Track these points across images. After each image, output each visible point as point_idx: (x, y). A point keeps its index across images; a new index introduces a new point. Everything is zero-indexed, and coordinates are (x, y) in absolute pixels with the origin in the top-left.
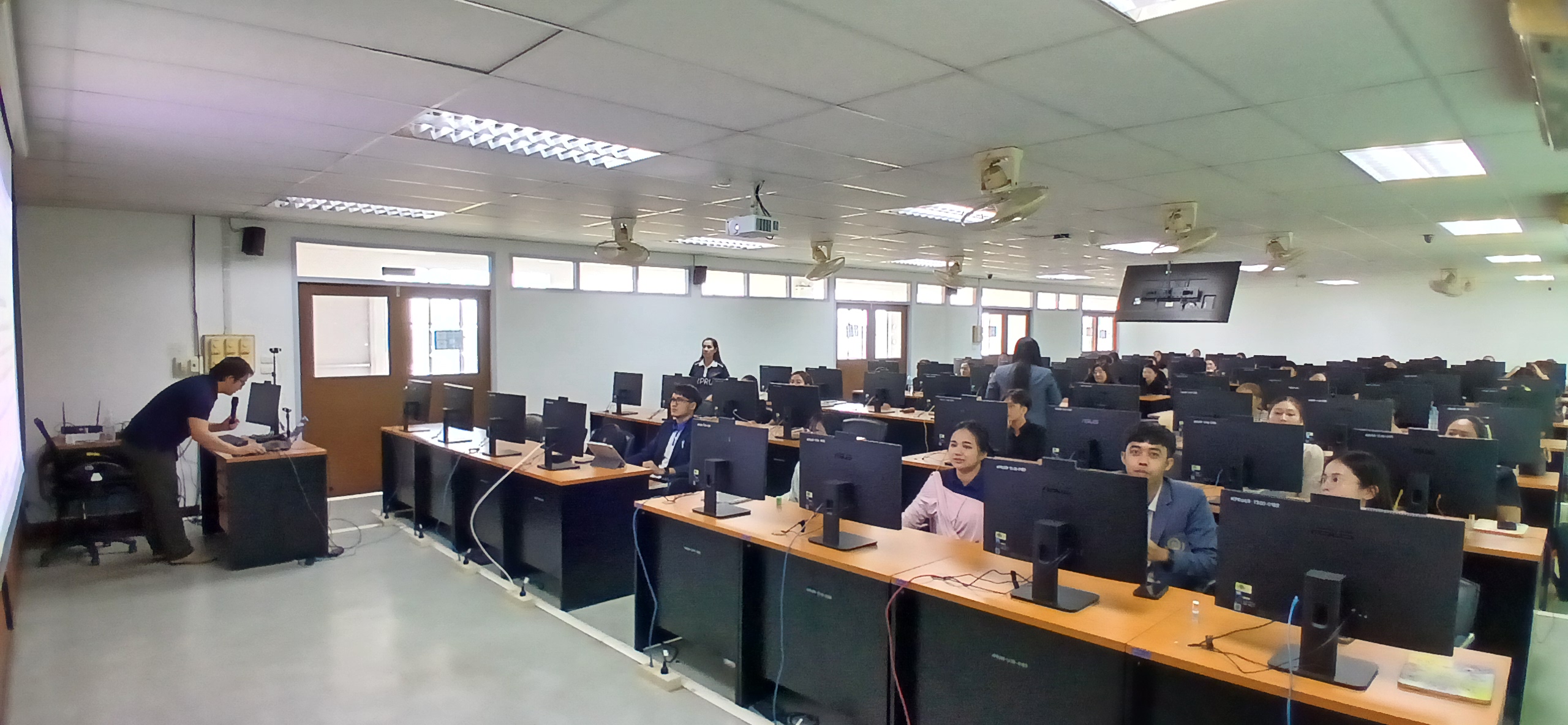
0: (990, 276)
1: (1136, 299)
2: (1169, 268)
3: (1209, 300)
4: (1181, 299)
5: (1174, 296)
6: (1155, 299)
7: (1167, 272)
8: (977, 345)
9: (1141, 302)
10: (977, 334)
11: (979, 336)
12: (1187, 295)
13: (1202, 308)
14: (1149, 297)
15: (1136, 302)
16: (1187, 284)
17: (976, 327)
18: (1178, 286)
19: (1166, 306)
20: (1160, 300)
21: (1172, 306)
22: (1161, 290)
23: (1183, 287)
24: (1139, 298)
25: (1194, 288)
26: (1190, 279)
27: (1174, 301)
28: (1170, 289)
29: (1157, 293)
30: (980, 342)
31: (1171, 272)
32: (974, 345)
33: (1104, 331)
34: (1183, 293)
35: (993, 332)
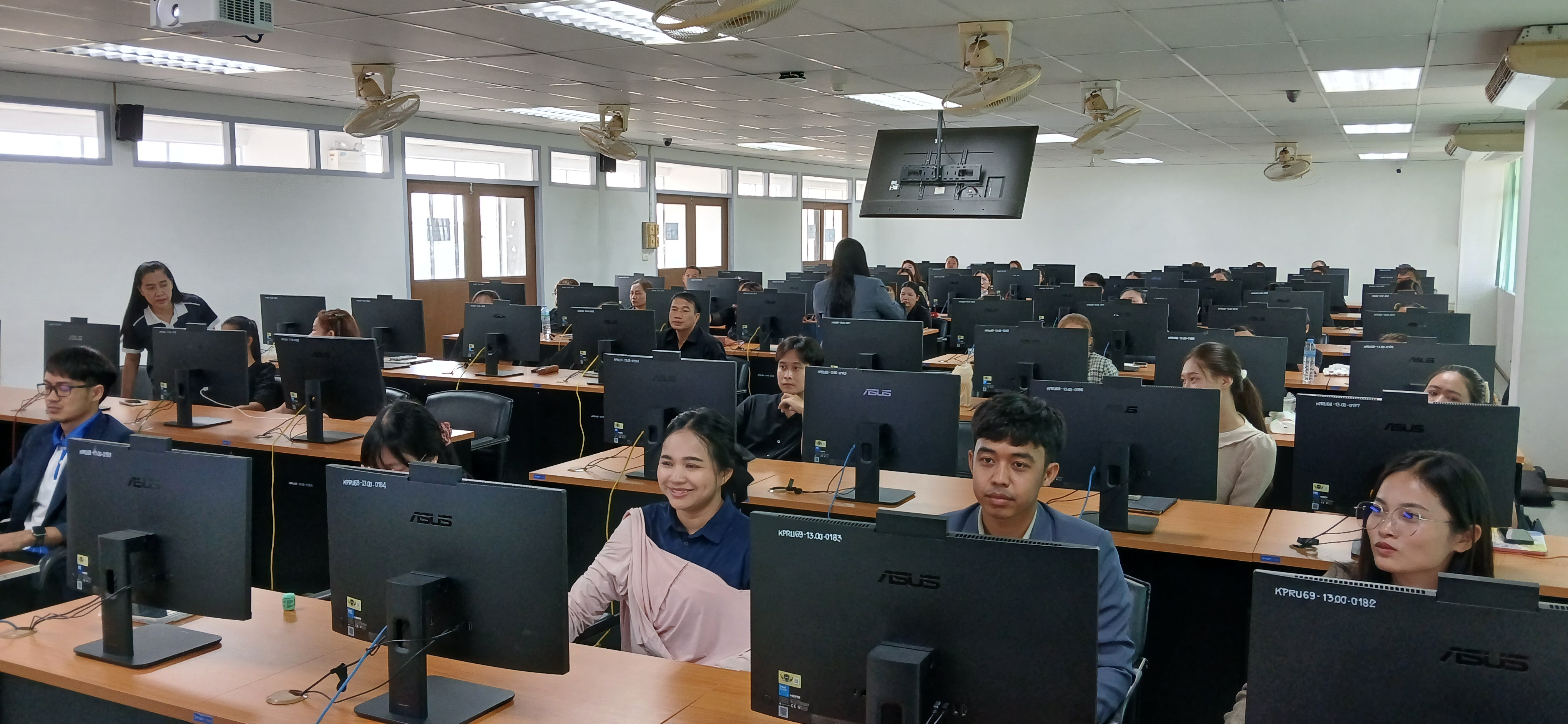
0: (668, 142)
1: (893, 182)
2: (939, 133)
3: (996, 184)
4: (956, 181)
5: (946, 177)
6: (920, 182)
7: (936, 140)
8: (650, 253)
9: (900, 187)
10: (650, 236)
11: (653, 238)
12: (963, 176)
13: (985, 197)
14: (909, 180)
15: (892, 186)
16: (964, 160)
17: (647, 224)
18: (950, 164)
19: (935, 193)
20: (926, 183)
21: (943, 193)
22: (928, 168)
23: (958, 164)
24: (896, 181)
25: (974, 165)
26: (968, 153)
27: (946, 185)
28: (940, 167)
29: (923, 173)
30: (654, 248)
31: (942, 141)
32: (645, 253)
33: (831, 231)
34: (959, 173)
35: (674, 232)
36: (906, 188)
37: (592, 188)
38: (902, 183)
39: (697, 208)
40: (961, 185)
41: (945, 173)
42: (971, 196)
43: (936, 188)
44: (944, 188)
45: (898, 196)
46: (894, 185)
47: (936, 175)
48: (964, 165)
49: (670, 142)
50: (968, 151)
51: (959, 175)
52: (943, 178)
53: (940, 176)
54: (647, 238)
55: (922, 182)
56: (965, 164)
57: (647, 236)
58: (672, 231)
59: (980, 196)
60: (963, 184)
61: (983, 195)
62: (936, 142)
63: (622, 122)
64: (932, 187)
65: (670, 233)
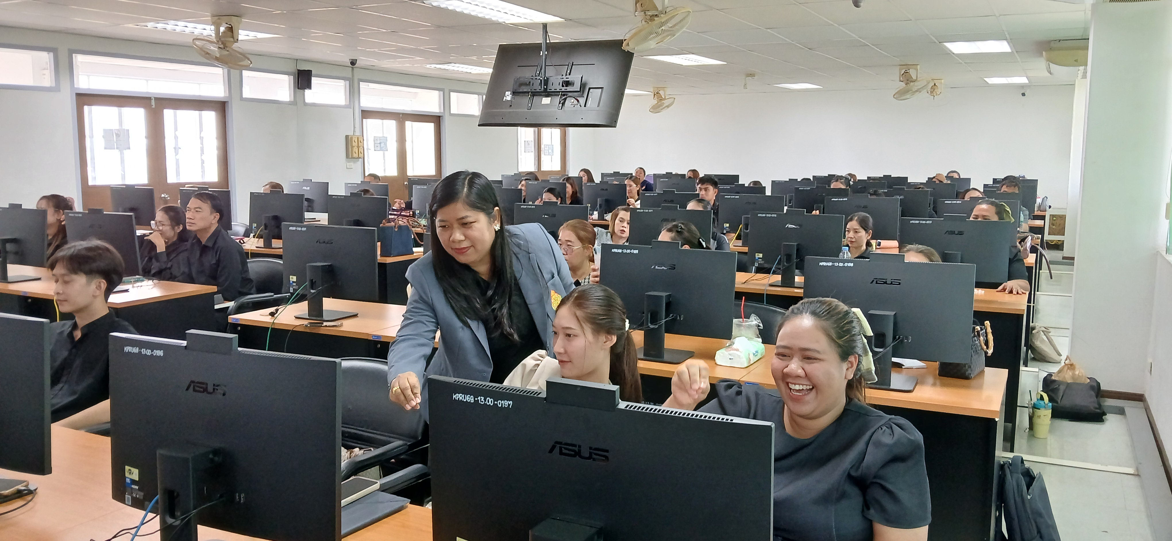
0: (353, 63)
1: (507, 93)
2: (544, 47)
3: (595, 94)
4: (560, 92)
5: (552, 88)
6: (529, 92)
7: (541, 52)
8: (354, 162)
9: (512, 98)
10: (352, 147)
11: (355, 149)
12: (566, 86)
13: (585, 106)
14: (521, 91)
15: (506, 97)
16: (569, 72)
17: (350, 137)
18: (557, 75)
19: (542, 103)
20: (534, 94)
21: (549, 103)
22: (536, 79)
23: (562, 75)
24: (510, 92)
25: (575, 77)
26: (572, 65)
27: (552, 95)
28: (546, 78)
29: (531, 83)
30: (359, 158)
31: (546, 52)
32: (349, 162)
33: (549, 146)
34: (562, 84)
35: (382, 145)
36: (518, 99)
37: (290, 103)
38: (514, 93)
39: (409, 125)
40: (564, 96)
41: (550, 83)
42: (573, 106)
43: (543, 98)
44: (550, 98)
45: (511, 106)
46: (508, 96)
47: (541, 86)
48: (567, 77)
49: (355, 62)
50: (573, 63)
52: (548, 89)
54: (350, 149)
55: (531, 92)
56: (570, 75)
57: (350, 147)
58: (380, 143)
59: (581, 106)
60: (567, 95)
61: (583, 105)
62: (541, 54)
63: (233, 33)
64: (541, 97)
65: (379, 145)
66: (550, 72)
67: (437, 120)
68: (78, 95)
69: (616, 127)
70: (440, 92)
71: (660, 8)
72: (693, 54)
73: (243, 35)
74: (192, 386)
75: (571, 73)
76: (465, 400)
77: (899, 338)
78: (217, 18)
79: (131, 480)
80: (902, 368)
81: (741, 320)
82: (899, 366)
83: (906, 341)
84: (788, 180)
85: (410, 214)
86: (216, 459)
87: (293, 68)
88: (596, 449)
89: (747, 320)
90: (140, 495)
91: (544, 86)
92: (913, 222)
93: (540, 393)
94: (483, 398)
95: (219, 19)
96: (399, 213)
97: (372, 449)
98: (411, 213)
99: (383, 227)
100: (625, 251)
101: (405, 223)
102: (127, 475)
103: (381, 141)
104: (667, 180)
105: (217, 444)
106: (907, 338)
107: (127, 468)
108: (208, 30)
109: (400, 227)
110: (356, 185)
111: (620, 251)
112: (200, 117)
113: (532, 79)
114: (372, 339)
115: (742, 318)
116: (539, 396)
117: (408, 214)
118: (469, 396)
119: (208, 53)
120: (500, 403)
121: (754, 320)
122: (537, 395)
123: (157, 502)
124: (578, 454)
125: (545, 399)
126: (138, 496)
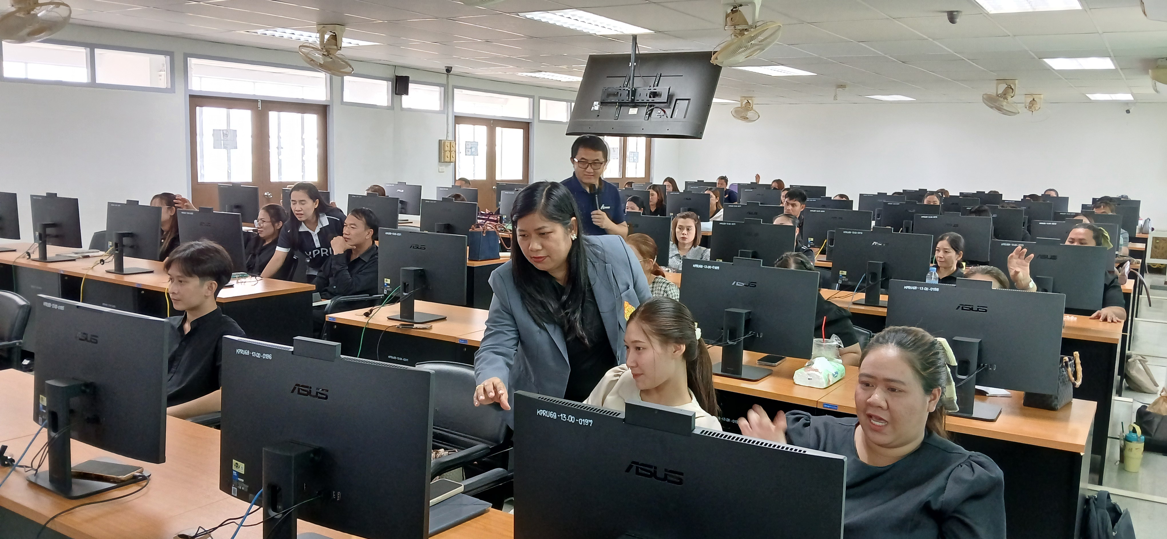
0: (448, 70)
1: (595, 103)
2: (633, 58)
3: (682, 105)
4: (647, 103)
5: (639, 99)
6: (616, 103)
7: (630, 63)
8: (446, 166)
9: (599, 108)
10: (445, 151)
11: (448, 154)
12: (654, 97)
13: (671, 117)
14: (609, 101)
15: (594, 107)
16: (656, 83)
17: (442, 141)
18: (645, 86)
19: (629, 113)
20: (622, 104)
21: (636, 113)
22: (624, 89)
23: (650, 86)
24: (598, 102)
25: (663, 88)
26: (661, 76)
27: (639, 106)
28: (633, 89)
29: (619, 94)
30: (450, 162)
31: (635, 64)
32: (441, 166)
33: (635, 153)
34: (650, 96)
35: (473, 150)
36: (606, 109)
37: (387, 108)
38: (602, 103)
39: (498, 130)
40: (651, 106)
41: (637, 94)
42: (660, 117)
43: (630, 109)
44: (637, 109)
45: (598, 116)
46: (596, 105)
47: (629, 97)
48: (655, 88)
49: (450, 70)
50: (661, 74)
51: (650, 97)
52: (636, 99)
53: (633, 98)
54: (442, 153)
55: (619, 102)
56: (657, 86)
57: (442, 151)
59: (667, 117)
60: (654, 106)
61: (669, 116)
62: (630, 65)
63: (336, 41)
64: (627, 108)
65: (470, 149)
66: (638, 83)
67: (525, 126)
68: (192, 97)
69: (701, 139)
70: (530, 99)
71: (750, 23)
72: (783, 65)
73: (346, 42)
74: (296, 390)
75: (659, 85)
76: (548, 416)
77: (984, 366)
78: (322, 26)
79: (238, 473)
80: (986, 395)
81: (821, 339)
82: (983, 393)
83: (990, 369)
84: (877, 194)
85: (497, 219)
86: (316, 458)
87: (390, 73)
88: (671, 471)
89: (827, 340)
90: (244, 488)
91: (632, 96)
92: (1005, 244)
93: (619, 414)
94: (565, 415)
95: (324, 27)
96: (487, 217)
97: (456, 450)
98: (499, 218)
99: (472, 232)
100: (706, 267)
101: (493, 228)
102: (234, 468)
103: (472, 146)
104: (752, 190)
105: (317, 444)
106: (992, 366)
107: (234, 461)
108: (313, 38)
109: (488, 232)
110: (447, 189)
111: (701, 266)
112: (303, 119)
113: (620, 89)
114: (459, 342)
115: (822, 338)
116: (618, 417)
117: (496, 219)
118: (552, 412)
119: (312, 60)
120: (581, 421)
121: (834, 340)
122: (617, 416)
123: (261, 495)
124: (654, 475)
125: (624, 420)
126: (243, 489)
